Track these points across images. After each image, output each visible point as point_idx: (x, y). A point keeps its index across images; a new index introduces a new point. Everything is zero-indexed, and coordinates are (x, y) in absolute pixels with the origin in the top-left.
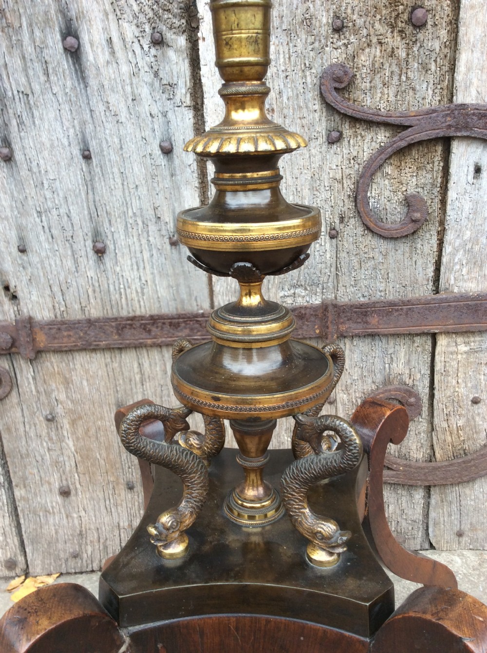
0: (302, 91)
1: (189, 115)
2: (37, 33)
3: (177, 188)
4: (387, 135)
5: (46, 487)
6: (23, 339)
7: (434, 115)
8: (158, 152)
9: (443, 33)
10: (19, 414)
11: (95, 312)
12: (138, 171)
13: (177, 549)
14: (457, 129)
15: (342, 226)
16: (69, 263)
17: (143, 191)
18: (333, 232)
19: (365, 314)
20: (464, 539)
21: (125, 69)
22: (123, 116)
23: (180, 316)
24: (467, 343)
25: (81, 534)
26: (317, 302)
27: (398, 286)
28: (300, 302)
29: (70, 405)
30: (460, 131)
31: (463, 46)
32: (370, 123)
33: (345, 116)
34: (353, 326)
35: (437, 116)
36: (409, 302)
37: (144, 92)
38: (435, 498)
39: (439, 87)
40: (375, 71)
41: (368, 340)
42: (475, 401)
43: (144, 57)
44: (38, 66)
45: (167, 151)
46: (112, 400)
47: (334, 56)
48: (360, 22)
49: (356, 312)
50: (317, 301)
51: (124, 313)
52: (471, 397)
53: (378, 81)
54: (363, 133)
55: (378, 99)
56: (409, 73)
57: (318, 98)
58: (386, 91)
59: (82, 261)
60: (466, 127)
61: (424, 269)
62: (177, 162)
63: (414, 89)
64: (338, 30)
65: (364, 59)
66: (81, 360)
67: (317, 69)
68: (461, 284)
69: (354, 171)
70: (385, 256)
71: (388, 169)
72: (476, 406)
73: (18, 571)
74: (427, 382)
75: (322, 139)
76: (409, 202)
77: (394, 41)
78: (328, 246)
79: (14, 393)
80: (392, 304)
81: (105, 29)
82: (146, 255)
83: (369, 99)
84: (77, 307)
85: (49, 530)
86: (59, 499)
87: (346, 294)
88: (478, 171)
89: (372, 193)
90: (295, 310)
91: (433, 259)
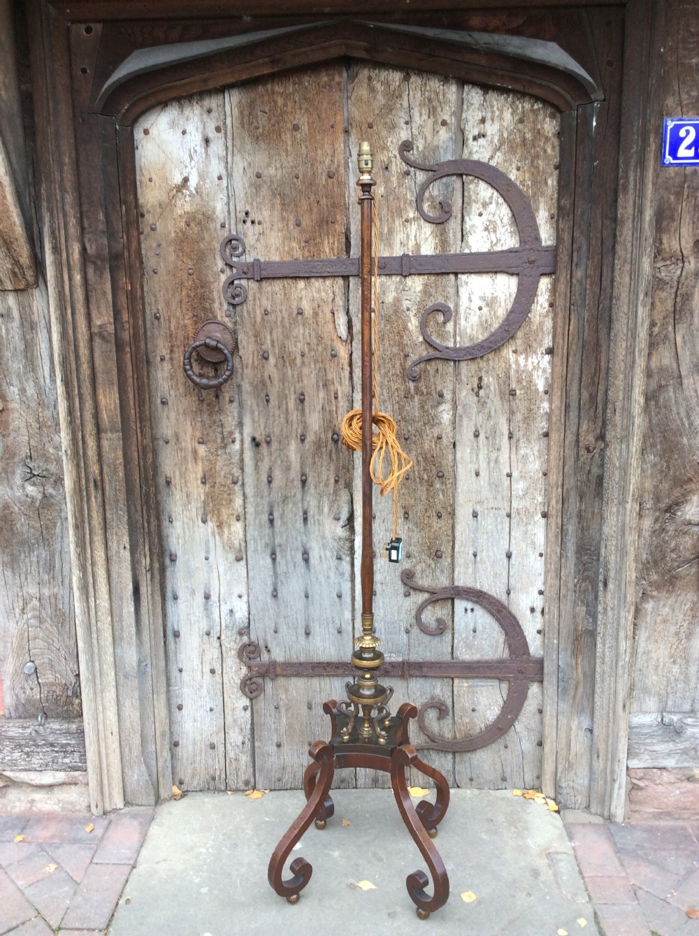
1: (349, 585)
2: (293, 553)
3: (342, 610)
4: (428, 595)
5: (270, 742)
6: (271, 670)
7: (447, 589)
8: (336, 596)
9: (449, 560)
10: (263, 704)
11: (302, 659)
12: (327, 603)
13: (346, 737)
15: (411, 628)
16: (294, 638)
17: (328, 611)
18: (408, 631)
19: (421, 667)
20: (473, 783)
21: (325, 566)
22: (323, 583)
23: (340, 663)
24: (467, 683)
25: (283, 768)
27: (435, 655)
28: (393, 659)
29: (286, 702)
30: (457, 595)
31: (456, 564)
32: (421, 590)
33: (411, 588)
34: (416, 672)
36: (440, 663)
37: (332, 575)
38: (458, 759)
39: (448, 578)
40: (423, 571)
41: (423, 679)
42: (474, 710)
43: (334, 562)
44: (292, 565)
45: (339, 596)
46: (306, 700)
47: (407, 566)
48: (417, 555)
49: (417, 666)
50: (400, 659)
51: (315, 661)
52: (471, 708)
53: (424, 575)
54: (419, 594)
55: (424, 582)
56: (436, 573)
57: (401, 581)
58: (427, 579)
59: (300, 638)
60: (459, 595)
61: (447, 648)
62: (343, 601)
63: (438, 579)
64: (408, 557)
65: (419, 568)
66: (294, 680)
67: (400, 572)
68: (463, 656)
69: (415, 608)
71: (429, 608)
72: (474, 713)
73: (250, 787)
74: (451, 699)
75: (402, 595)
76: (439, 621)
77: (430, 561)
78: (405, 636)
79: (262, 695)
80: (432, 663)
81: (320, 553)
82: (327, 636)
83: (421, 581)
84: (295, 657)
85: (268, 765)
86: (275, 748)
87: (413, 657)
88: (466, 610)
89: (423, 616)
90: (390, 663)
91: (450, 645)
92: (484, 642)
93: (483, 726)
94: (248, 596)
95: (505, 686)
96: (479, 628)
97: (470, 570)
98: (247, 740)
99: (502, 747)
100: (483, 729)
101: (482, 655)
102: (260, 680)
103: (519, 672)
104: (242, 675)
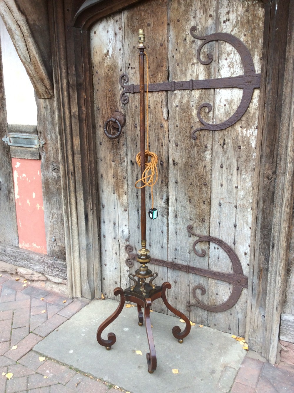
0: (185, 228)
3: (163, 238)
4: (198, 238)
9: (208, 223)
12: (158, 234)
17: (158, 238)
18: (190, 252)
19: (194, 269)
20: (216, 326)
22: (156, 225)
23: (161, 261)
24: (215, 281)
26: (186, 265)
27: (201, 266)
28: (183, 264)
30: (211, 241)
31: (211, 226)
32: (196, 235)
33: (191, 234)
34: (192, 271)
36: (202, 269)
37: (160, 223)
38: (209, 314)
39: (207, 232)
40: (197, 227)
41: (196, 275)
43: (160, 217)
45: (162, 232)
47: (190, 223)
48: (194, 219)
49: (192, 269)
51: (153, 257)
52: (216, 293)
53: (197, 229)
54: (194, 237)
55: (197, 232)
56: (202, 229)
57: (187, 230)
58: (199, 231)
62: (164, 234)
63: (203, 232)
64: (191, 220)
65: (195, 225)
67: (187, 225)
68: (213, 268)
69: (193, 243)
70: (199, 259)
71: (199, 244)
72: (217, 295)
74: (207, 287)
75: (188, 236)
76: (203, 250)
77: (200, 223)
78: (188, 254)
79: (133, 266)
80: (199, 269)
82: (158, 248)
87: (192, 265)
88: (215, 248)
89: (196, 247)
90: (181, 265)
91: (207, 263)
92: (222, 264)
93: (221, 302)
94: (129, 226)
95: (231, 286)
96: (221, 258)
97: (217, 230)
98: (128, 284)
99: (229, 314)
100: (221, 304)
101: (222, 270)
102: (133, 261)
103: (237, 281)
104: (126, 258)
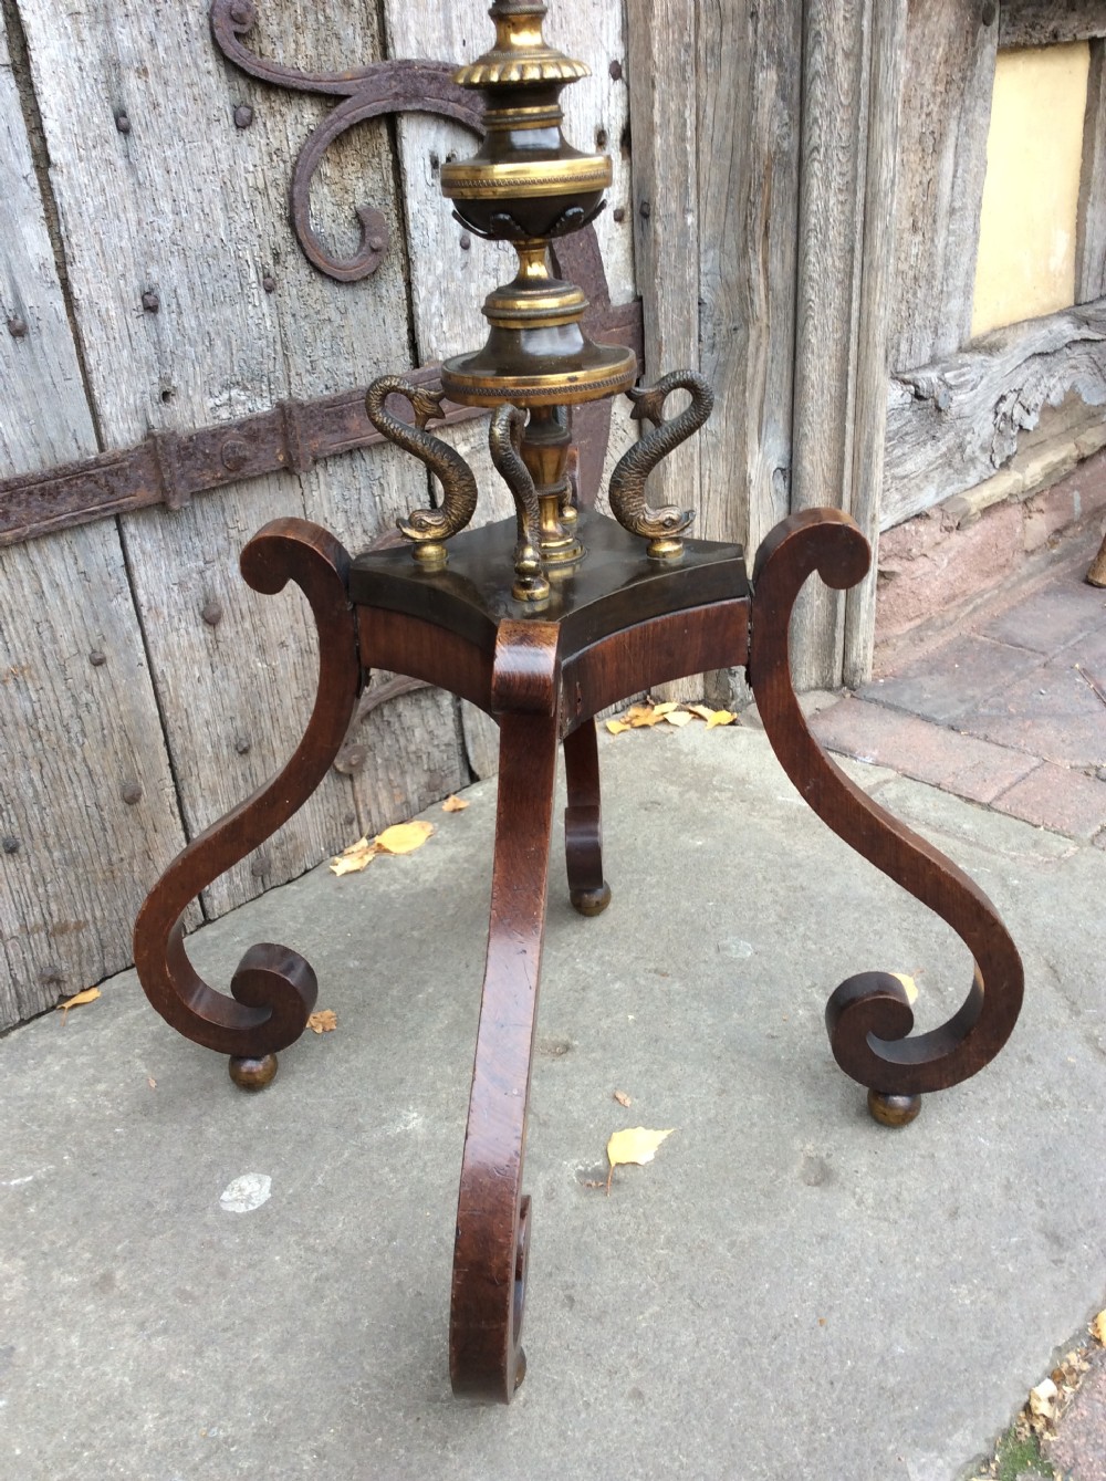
0: (185, 37)
4: (316, 112)
7: (375, 77)
14: (408, 100)
15: (279, 268)
18: (269, 281)
19: (341, 415)
23: (57, 474)
26: (266, 409)
27: (368, 363)
28: (241, 412)
30: (410, 103)
32: (291, 91)
34: (329, 438)
35: (380, 80)
39: (368, 32)
41: (347, 462)
49: (327, 414)
50: (264, 407)
53: (287, 24)
54: (284, 109)
55: (293, 52)
56: (328, 11)
57: (210, 49)
58: (300, 37)
60: (417, 96)
61: (396, 330)
63: (338, 37)
68: (443, 347)
70: (344, 313)
75: (227, 121)
76: (361, 221)
78: (265, 304)
83: (280, 52)
87: (304, 387)
88: (435, 164)
89: (311, 209)
